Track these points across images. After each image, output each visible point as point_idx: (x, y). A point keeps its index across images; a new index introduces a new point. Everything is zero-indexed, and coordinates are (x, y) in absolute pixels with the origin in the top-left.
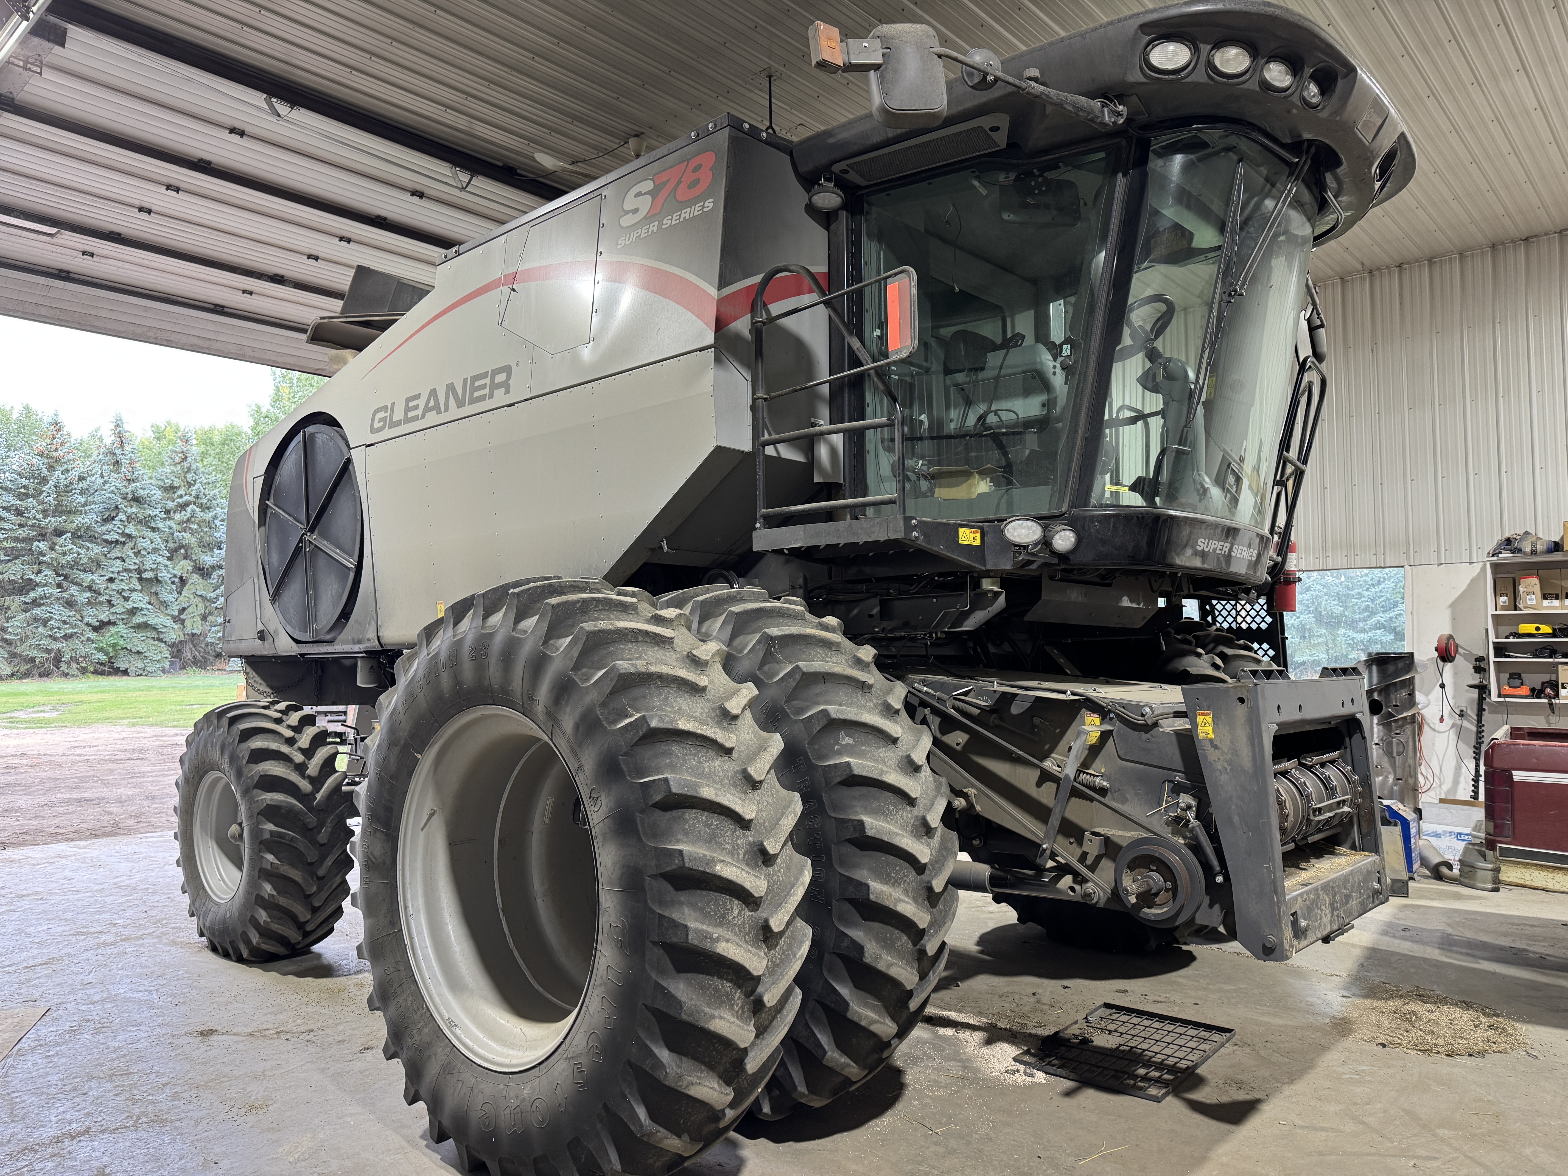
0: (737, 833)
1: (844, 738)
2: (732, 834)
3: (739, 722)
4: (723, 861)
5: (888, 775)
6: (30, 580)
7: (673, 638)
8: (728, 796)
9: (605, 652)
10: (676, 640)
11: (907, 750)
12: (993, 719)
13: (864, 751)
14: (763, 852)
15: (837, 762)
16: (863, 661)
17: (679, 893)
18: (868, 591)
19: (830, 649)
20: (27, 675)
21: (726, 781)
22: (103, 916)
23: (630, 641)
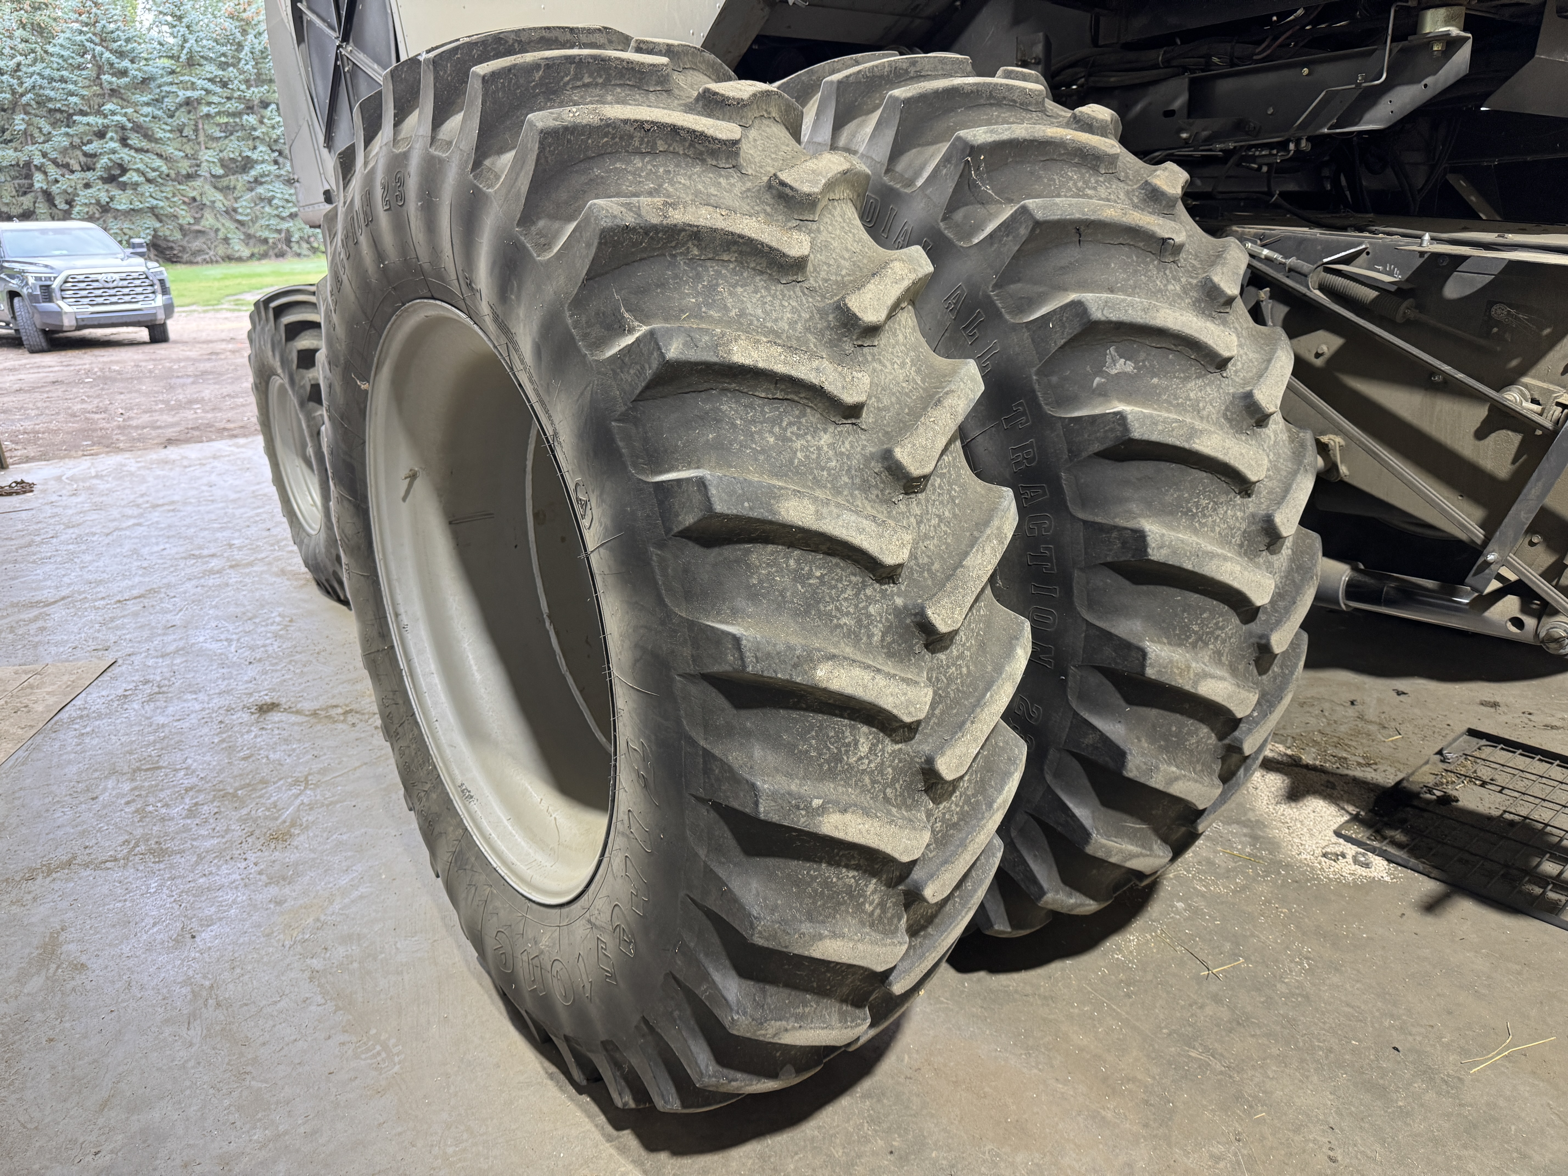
0: (869, 591)
1: (1114, 362)
2: (857, 595)
3: (883, 340)
4: (833, 657)
5: (1204, 438)
6: (248, 157)
7: (735, 143)
8: (848, 516)
9: (584, 179)
10: (745, 148)
11: (1246, 382)
12: (1405, 309)
13: (1155, 386)
14: (926, 628)
15: (1097, 411)
16: (1163, 194)
17: (744, 713)
18: (1167, 63)
19: (1095, 169)
20: (264, 256)
21: (846, 479)
22: (224, 534)
23: (638, 152)
